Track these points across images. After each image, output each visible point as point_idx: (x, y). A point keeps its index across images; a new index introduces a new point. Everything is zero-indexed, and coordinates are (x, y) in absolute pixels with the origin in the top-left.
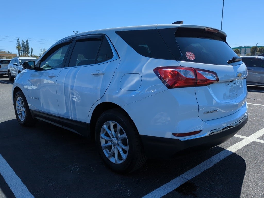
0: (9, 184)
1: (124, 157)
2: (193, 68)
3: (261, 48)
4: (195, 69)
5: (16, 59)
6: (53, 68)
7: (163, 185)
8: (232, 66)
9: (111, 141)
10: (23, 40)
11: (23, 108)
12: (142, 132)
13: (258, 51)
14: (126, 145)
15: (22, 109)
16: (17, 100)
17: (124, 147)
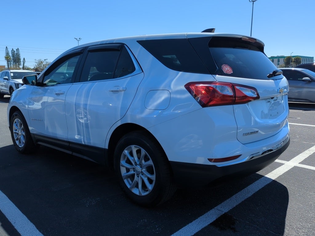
0: (12, 223)
1: (150, 187)
2: (230, 83)
3: (297, 58)
4: (233, 84)
5: (7, 72)
6: (59, 84)
7: (197, 219)
8: (273, 81)
9: (134, 168)
10: (13, 49)
11: (21, 131)
12: (172, 157)
13: (293, 62)
14: (152, 173)
15: (21, 133)
16: (14, 122)
17: (149, 176)
